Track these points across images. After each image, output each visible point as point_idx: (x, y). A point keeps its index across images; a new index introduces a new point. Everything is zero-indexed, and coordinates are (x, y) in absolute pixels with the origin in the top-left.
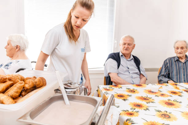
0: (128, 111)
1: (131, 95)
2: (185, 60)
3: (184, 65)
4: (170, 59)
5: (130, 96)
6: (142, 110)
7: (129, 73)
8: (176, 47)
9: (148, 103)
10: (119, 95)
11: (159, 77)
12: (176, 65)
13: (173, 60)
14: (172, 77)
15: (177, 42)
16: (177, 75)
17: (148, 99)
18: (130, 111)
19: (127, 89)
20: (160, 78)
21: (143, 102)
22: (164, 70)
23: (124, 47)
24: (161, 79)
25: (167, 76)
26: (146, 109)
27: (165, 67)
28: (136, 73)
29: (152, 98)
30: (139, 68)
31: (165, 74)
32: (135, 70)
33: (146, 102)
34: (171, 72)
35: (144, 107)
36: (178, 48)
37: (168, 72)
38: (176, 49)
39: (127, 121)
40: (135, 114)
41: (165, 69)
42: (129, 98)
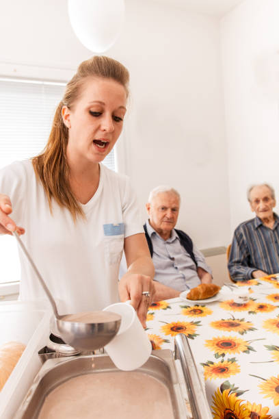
0: (212, 363)
1: (199, 322)
2: (275, 224)
3: (275, 235)
4: (246, 225)
5: (197, 323)
6: (239, 353)
7: (176, 268)
8: (253, 200)
9: (242, 334)
10: (173, 326)
11: (230, 267)
12: (260, 237)
13: (252, 227)
14: (256, 263)
15: (251, 189)
16: (266, 257)
17: (238, 325)
18: (217, 362)
19: (182, 307)
20: (235, 269)
21: (232, 331)
22: (237, 249)
23: (164, 216)
24: (238, 270)
25: (246, 263)
26: (246, 349)
27: (239, 244)
28: (190, 268)
29: (246, 321)
30: (193, 257)
31: (242, 258)
32: (186, 262)
33: (239, 332)
34: (253, 253)
35: (239, 344)
36: (257, 201)
37: (247, 253)
38: (254, 204)
39: (222, 390)
40: (231, 367)
41: (240, 249)
42: (197, 330)
